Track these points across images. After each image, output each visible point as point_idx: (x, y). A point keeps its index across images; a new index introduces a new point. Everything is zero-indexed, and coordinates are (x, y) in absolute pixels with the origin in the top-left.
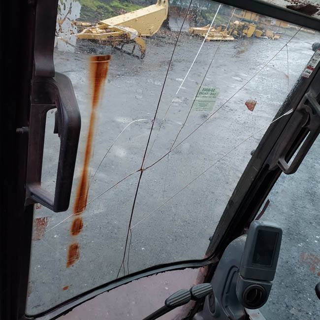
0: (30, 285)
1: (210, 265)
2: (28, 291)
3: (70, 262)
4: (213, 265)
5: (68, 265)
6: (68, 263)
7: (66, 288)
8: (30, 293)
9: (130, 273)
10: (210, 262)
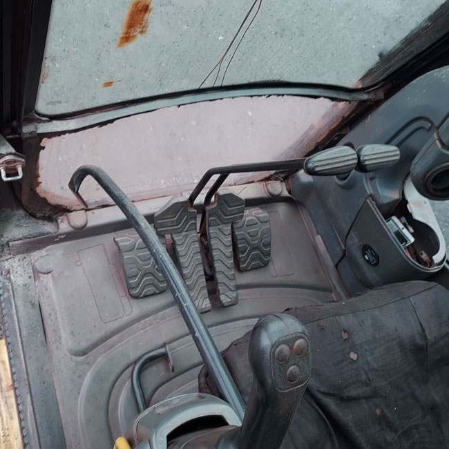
0: (47, 63)
1: (362, 102)
2: (42, 74)
3: (127, 38)
4: (368, 103)
5: (121, 42)
6: (122, 38)
7: (108, 84)
8: (45, 79)
9: (225, 84)
10: (365, 97)
